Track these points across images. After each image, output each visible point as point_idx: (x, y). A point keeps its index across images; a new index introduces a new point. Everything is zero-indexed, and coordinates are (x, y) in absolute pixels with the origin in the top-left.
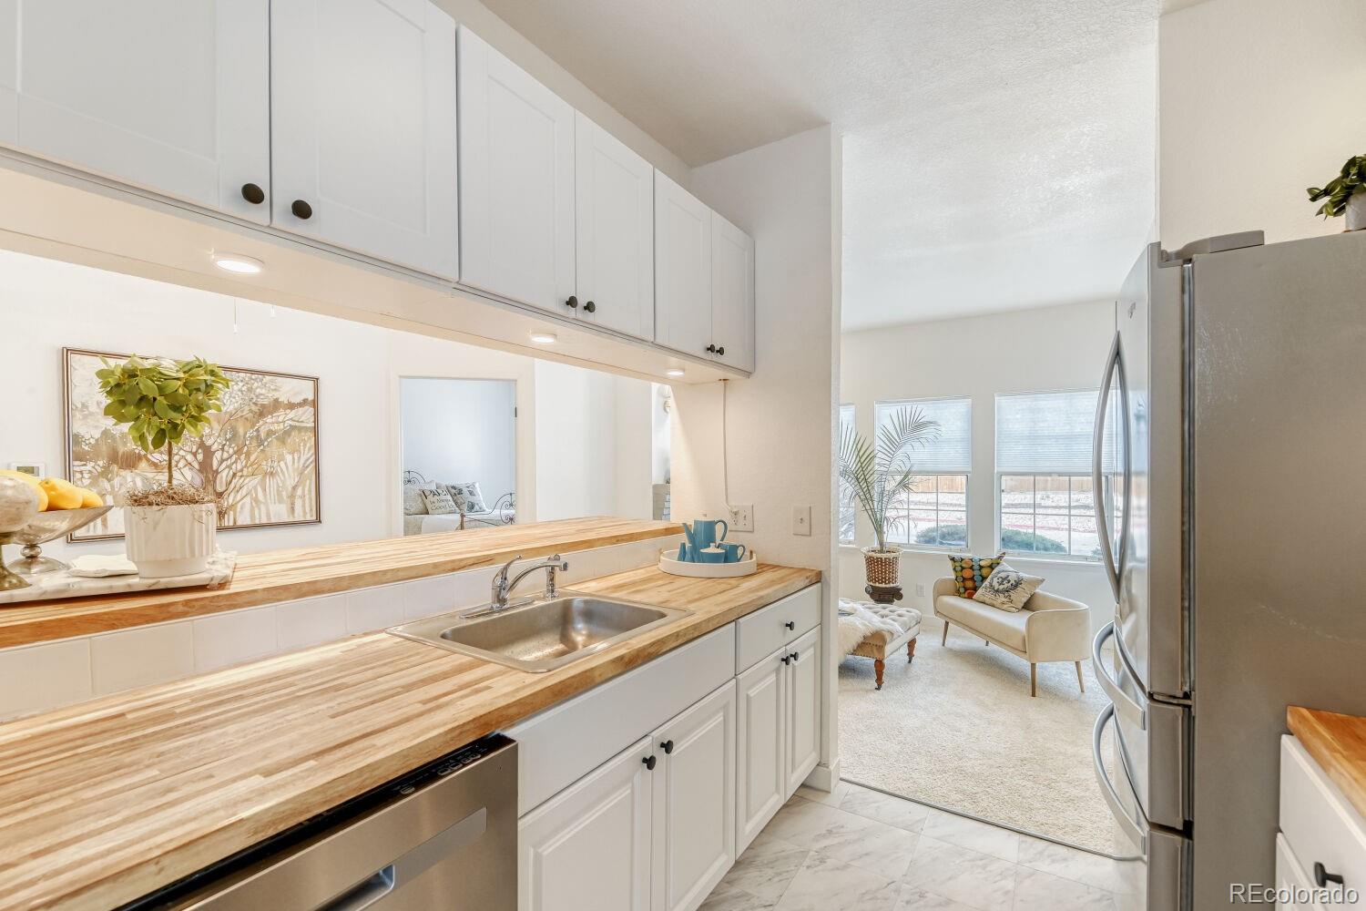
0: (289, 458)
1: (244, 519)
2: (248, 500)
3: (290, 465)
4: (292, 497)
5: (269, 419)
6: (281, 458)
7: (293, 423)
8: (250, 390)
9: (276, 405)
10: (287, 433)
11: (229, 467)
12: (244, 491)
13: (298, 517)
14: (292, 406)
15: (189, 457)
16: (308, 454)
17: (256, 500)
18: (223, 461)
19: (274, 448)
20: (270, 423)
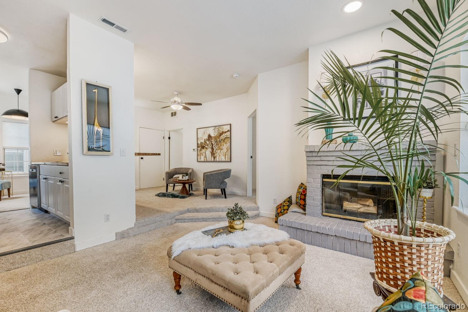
0: (225, 145)
1: (218, 160)
2: (218, 155)
3: (225, 146)
4: (225, 155)
5: (222, 136)
6: (224, 145)
7: (226, 137)
8: (219, 130)
9: (223, 133)
10: (225, 139)
11: (215, 148)
12: (217, 153)
13: (227, 160)
14: (225, 132)
15: (210, 146)
16: (228, 144)
17: (219, 155)
18: (215, 146)
19: (222, 143)
20: (223, 137)
